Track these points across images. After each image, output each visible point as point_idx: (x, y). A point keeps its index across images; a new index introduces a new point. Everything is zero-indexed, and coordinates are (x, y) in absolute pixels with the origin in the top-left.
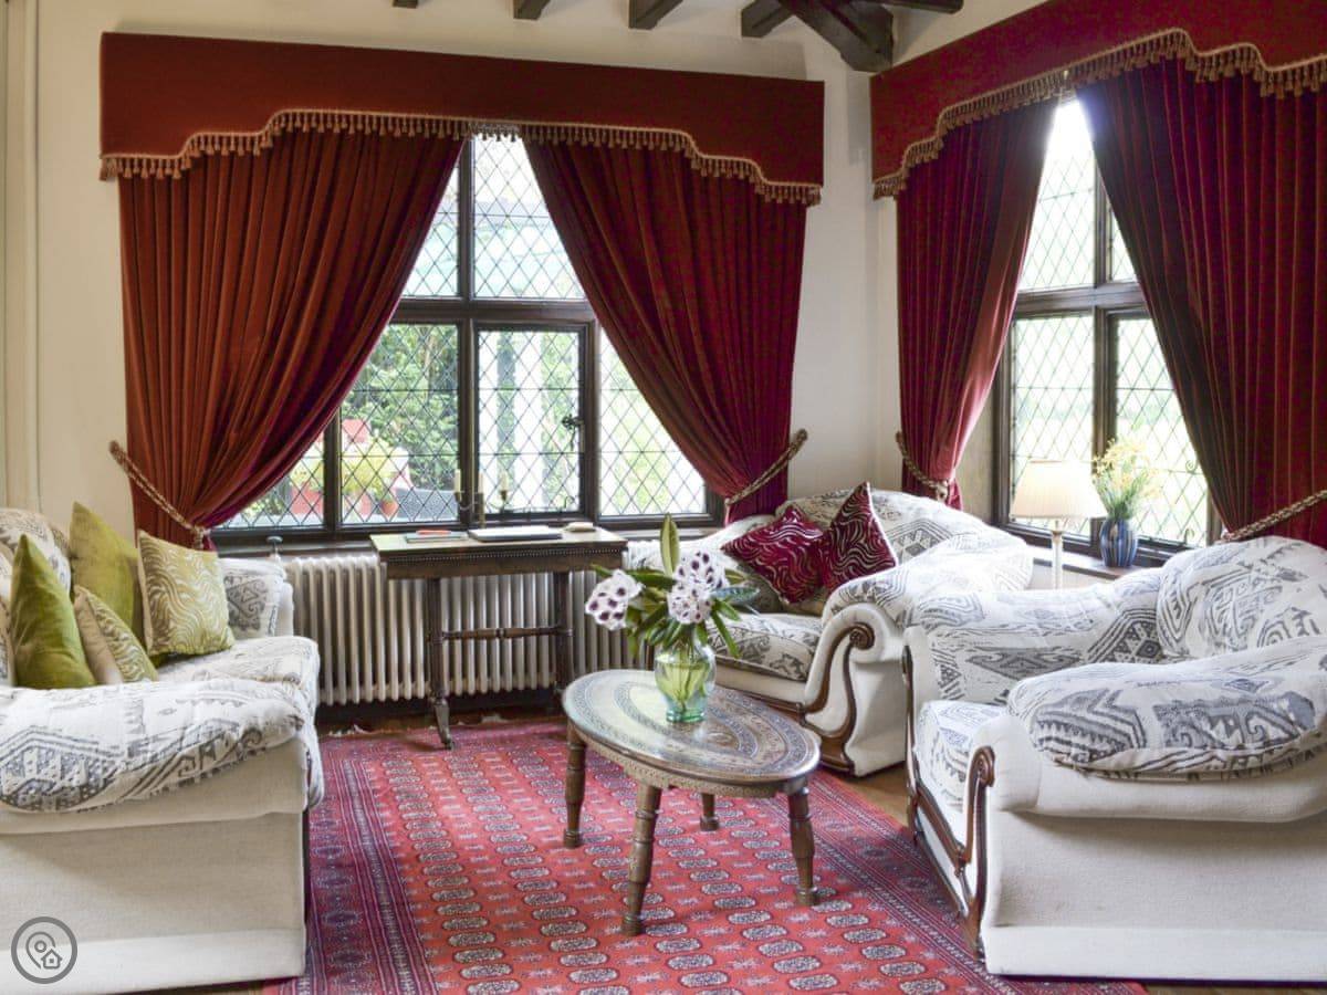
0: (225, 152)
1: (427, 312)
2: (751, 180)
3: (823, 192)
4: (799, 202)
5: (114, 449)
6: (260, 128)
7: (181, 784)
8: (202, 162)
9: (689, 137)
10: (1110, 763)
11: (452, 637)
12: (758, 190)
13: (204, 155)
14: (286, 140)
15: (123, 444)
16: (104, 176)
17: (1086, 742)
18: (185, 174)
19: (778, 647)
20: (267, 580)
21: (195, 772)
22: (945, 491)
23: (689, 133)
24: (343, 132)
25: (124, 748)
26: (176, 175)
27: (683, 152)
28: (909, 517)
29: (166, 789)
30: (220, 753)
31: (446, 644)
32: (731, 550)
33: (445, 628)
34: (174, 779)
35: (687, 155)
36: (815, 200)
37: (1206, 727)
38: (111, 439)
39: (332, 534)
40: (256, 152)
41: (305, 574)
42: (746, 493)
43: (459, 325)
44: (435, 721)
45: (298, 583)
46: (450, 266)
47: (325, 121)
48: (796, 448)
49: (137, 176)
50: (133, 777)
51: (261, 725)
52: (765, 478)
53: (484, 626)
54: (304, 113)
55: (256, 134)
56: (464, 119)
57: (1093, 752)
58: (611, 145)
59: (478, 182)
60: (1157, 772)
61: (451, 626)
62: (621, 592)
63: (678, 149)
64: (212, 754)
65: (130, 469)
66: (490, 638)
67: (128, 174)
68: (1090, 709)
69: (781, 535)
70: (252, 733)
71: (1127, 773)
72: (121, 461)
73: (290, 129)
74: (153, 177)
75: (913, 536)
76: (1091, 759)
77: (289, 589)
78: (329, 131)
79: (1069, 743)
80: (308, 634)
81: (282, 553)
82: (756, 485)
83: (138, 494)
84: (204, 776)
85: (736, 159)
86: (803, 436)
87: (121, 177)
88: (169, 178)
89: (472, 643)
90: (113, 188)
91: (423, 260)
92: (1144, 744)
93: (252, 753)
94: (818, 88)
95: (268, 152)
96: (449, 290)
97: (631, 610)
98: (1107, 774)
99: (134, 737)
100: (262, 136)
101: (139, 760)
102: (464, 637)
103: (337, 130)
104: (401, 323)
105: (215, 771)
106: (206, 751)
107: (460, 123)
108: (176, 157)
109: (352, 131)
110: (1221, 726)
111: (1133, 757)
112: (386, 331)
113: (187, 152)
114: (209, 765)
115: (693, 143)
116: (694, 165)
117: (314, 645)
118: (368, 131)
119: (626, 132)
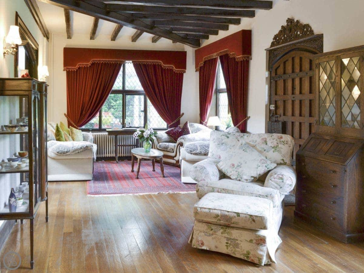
0: (83, 66)
1: (117, 92)
2: (173, 69)
3: (186, 71)
4: (182, 73)
5: (65, 114)
6: (89, 62)
7: (78, 152)
8: (79, 68)
9: (162, 62)
10: (193, 152)
11: (119, 146)
12: (174, 71)
13: (80, 67)
14: (93, 64)
15: (66, 114)
16: (64, 70)
17: (190, 149)
18: (77, 70)
19: (170, 147)
20: (89, 135)
21: (79, 151)
22: (205, 123)
23: (162, 61)
24: (102, 63)
25: (71, 147)
26: (75, 70)
27: (160, 64)
28: (196, 127)
29: (76, 153)
30: (83, 148)
31: (118, 147)
32: (167, 133)
33: (118, 144)
34: (77, 152)
35: (161, 65)
36: (185, 72)
37: (205, 148)
38: (64, 113)
39: (100, 130)
40: (88, 66)
41: (95, 135)
42: (172, 124)
43: (122, 94)
44: (116, 160)
45: (94, 136)
46: (121, 84)
47: (99, 61)
48: (182, 116)
49: (69, 71)
50: (72, 151)
51: (88, 146)
52: (175, 121)
53: (125, 144)
54: (97, 60)
55: (88, 63)
56: (122, 60)
57: (191, 151)
58: (148, 64)
59: (126, 69)
60: (200, 154)
61: (119, 144)
62: (138, 133)
63: (159, 64)
64: (82, 149)
65: (67, 118)
66: (126, 146)
67: (68, 70)
68: (191, 146)
69: (175, 130)
70: (87, 146)
71: (195, 154)
72: (66, 116)
73: (94, 62)
74: (72, 71)
75: (196, 130)
76: (191, 152)
77: (93, 137)
78: (100, 63)
79: (188, 150)
80: (96, 143)
81: (92, 132)
82: (174, 122)
83: (68, 121)
84: (81, 152)
85: (170, 65)
86: (183, 114)
87: (67, 71)
88: (74, 71)
89: (123, 147)
90: (65, 72)
91: (116, 83)
92: (197, 150)
93: (87, 149)
94: (186, 52)
95: (90, 66)
96: (121, 88)
97: (139, 135)
98: (194, 154)
99: (72, 146)
100: (89, 64)
101: (73, 149)
102: (122, 146)
103: (101, 62)
104: (112, 94)
105: (82, 151)
106: (81, 148)
107: (122, 61)
108: (75, 67)
109: (104, 63)
110: (207, 148)
111: (196, 151)
112: (110, 95)
113: (77, 66)
114: (81, 150)
115: (162, 63)
116: (162, 67)
117: (96, 145)
118: (106, 62)
119: (150, 61)
